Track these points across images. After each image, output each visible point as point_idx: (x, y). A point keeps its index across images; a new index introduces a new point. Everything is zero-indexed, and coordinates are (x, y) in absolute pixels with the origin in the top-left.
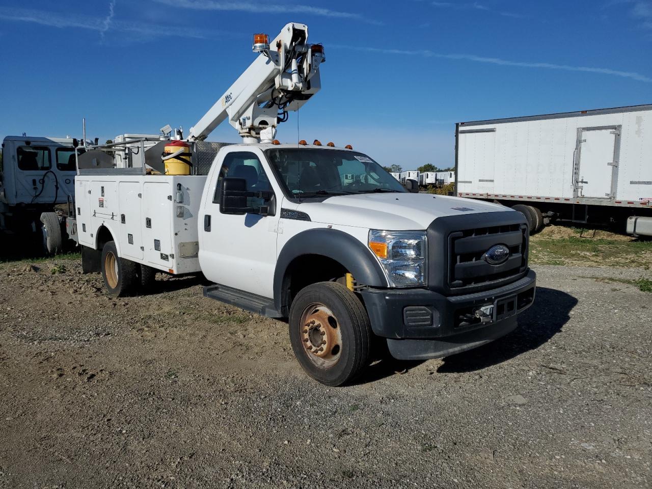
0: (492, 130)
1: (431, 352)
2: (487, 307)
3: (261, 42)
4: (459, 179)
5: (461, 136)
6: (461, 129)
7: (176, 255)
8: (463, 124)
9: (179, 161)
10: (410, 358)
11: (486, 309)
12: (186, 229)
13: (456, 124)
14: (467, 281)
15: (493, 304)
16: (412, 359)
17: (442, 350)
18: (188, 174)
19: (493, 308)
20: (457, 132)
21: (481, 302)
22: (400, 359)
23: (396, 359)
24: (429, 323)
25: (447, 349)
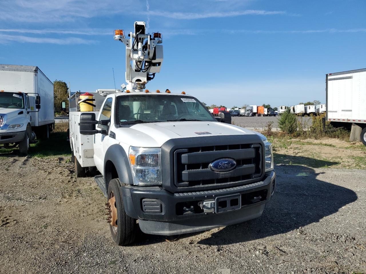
0: (350, 78)
1: (166, 231)
2: (209, 202)
3: (118, 34)
4: (329, 110)
5: (329, 82)
6: (329, 77)
7: (82, 156)
8: (330, 74)
9: (85, 104)
10: (152, 233)
11: (208, 203)
12: (88, 142)
13: (326, 75)
14: (192, 183)
15: (214, 200)
16: (154, 234)
17: (176, 230)
18: (92, 110)
19: (214, 203)
20: (327, 80)
21: (203, 199)
22: (146, 233)
23: (144, 233)
24: (159, 211)
25: (181, 229)
